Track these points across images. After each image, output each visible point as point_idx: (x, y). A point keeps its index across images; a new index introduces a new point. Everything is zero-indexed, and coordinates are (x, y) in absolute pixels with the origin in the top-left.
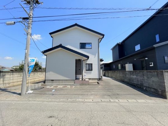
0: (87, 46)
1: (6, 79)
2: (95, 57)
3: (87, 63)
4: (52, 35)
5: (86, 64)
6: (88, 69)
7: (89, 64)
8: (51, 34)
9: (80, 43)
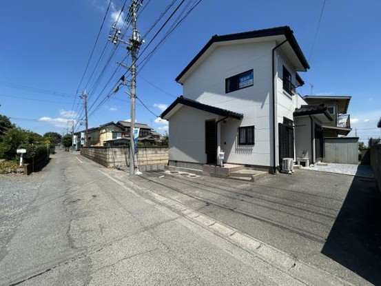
0: (243, 82)
2: (262, 107)
3: (241, 126)
4: (180, 80)
5: (240, 129)
6: (245, 142)
7: (246, 128)
9: (227, 80)
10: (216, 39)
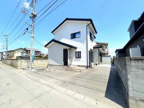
0: (77, 36)
1: (34, 63)
6: (78, 57)
7: (78, 52)
8: (52, 32)
9: (71, 34)
10: (67, 19)
